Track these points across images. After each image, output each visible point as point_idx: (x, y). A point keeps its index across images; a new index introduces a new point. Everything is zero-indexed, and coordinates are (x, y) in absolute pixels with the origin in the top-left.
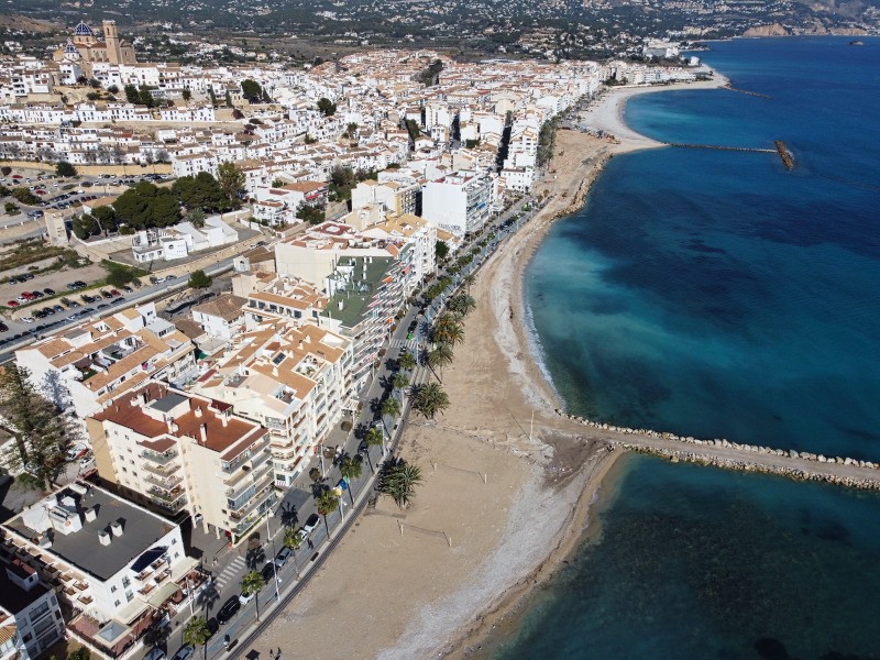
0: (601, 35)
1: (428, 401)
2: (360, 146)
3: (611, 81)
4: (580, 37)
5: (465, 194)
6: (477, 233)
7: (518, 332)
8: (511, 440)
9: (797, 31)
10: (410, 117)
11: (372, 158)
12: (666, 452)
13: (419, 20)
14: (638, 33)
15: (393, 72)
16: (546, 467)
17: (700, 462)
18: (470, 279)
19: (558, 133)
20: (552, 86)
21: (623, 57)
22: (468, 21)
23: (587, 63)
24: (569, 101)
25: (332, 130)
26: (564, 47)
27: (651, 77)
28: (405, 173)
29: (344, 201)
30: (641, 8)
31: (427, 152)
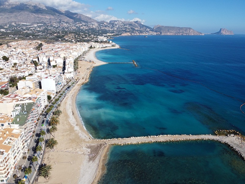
0: (86, 35)
1: (51, 144)
2: (18, 70)
3: (91, 47)
4: (81, 36)
5: (54, 81)
6: (60, 92)
7: (75, 118)
8: (78, 150)
9: (133, 34)
10: (34, 60)
11: (23, 73)
12: (120, 143)
13: (33, 32)
14: (96, 35)
15: (27, 47)
16: (89, 155)
17: (128, 144)
18: (59, 105)
19: (79, 62)
20: (75, 49)
21: (93, 41)
22: (49, 32)
23: (84, 43)
24: (80, 53)
25: (8, 65)
26: (77, 39)
27: (101, 46)
28: (35, 77)
29: (15, 87)
30: (96, 29)
31: (41, 70)
